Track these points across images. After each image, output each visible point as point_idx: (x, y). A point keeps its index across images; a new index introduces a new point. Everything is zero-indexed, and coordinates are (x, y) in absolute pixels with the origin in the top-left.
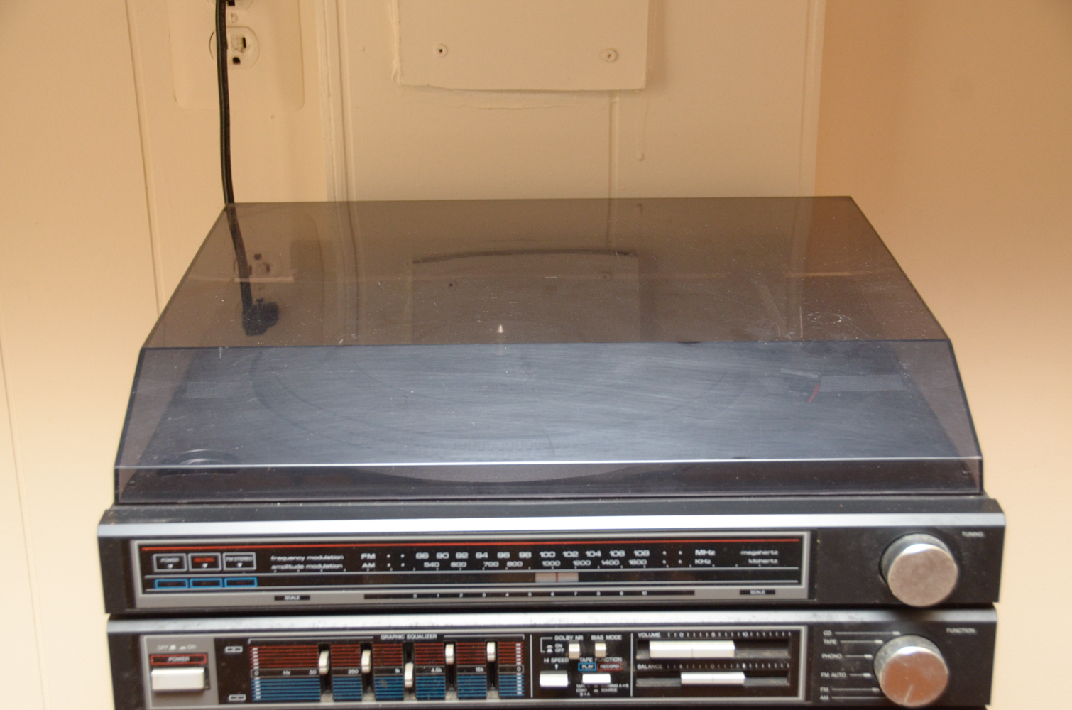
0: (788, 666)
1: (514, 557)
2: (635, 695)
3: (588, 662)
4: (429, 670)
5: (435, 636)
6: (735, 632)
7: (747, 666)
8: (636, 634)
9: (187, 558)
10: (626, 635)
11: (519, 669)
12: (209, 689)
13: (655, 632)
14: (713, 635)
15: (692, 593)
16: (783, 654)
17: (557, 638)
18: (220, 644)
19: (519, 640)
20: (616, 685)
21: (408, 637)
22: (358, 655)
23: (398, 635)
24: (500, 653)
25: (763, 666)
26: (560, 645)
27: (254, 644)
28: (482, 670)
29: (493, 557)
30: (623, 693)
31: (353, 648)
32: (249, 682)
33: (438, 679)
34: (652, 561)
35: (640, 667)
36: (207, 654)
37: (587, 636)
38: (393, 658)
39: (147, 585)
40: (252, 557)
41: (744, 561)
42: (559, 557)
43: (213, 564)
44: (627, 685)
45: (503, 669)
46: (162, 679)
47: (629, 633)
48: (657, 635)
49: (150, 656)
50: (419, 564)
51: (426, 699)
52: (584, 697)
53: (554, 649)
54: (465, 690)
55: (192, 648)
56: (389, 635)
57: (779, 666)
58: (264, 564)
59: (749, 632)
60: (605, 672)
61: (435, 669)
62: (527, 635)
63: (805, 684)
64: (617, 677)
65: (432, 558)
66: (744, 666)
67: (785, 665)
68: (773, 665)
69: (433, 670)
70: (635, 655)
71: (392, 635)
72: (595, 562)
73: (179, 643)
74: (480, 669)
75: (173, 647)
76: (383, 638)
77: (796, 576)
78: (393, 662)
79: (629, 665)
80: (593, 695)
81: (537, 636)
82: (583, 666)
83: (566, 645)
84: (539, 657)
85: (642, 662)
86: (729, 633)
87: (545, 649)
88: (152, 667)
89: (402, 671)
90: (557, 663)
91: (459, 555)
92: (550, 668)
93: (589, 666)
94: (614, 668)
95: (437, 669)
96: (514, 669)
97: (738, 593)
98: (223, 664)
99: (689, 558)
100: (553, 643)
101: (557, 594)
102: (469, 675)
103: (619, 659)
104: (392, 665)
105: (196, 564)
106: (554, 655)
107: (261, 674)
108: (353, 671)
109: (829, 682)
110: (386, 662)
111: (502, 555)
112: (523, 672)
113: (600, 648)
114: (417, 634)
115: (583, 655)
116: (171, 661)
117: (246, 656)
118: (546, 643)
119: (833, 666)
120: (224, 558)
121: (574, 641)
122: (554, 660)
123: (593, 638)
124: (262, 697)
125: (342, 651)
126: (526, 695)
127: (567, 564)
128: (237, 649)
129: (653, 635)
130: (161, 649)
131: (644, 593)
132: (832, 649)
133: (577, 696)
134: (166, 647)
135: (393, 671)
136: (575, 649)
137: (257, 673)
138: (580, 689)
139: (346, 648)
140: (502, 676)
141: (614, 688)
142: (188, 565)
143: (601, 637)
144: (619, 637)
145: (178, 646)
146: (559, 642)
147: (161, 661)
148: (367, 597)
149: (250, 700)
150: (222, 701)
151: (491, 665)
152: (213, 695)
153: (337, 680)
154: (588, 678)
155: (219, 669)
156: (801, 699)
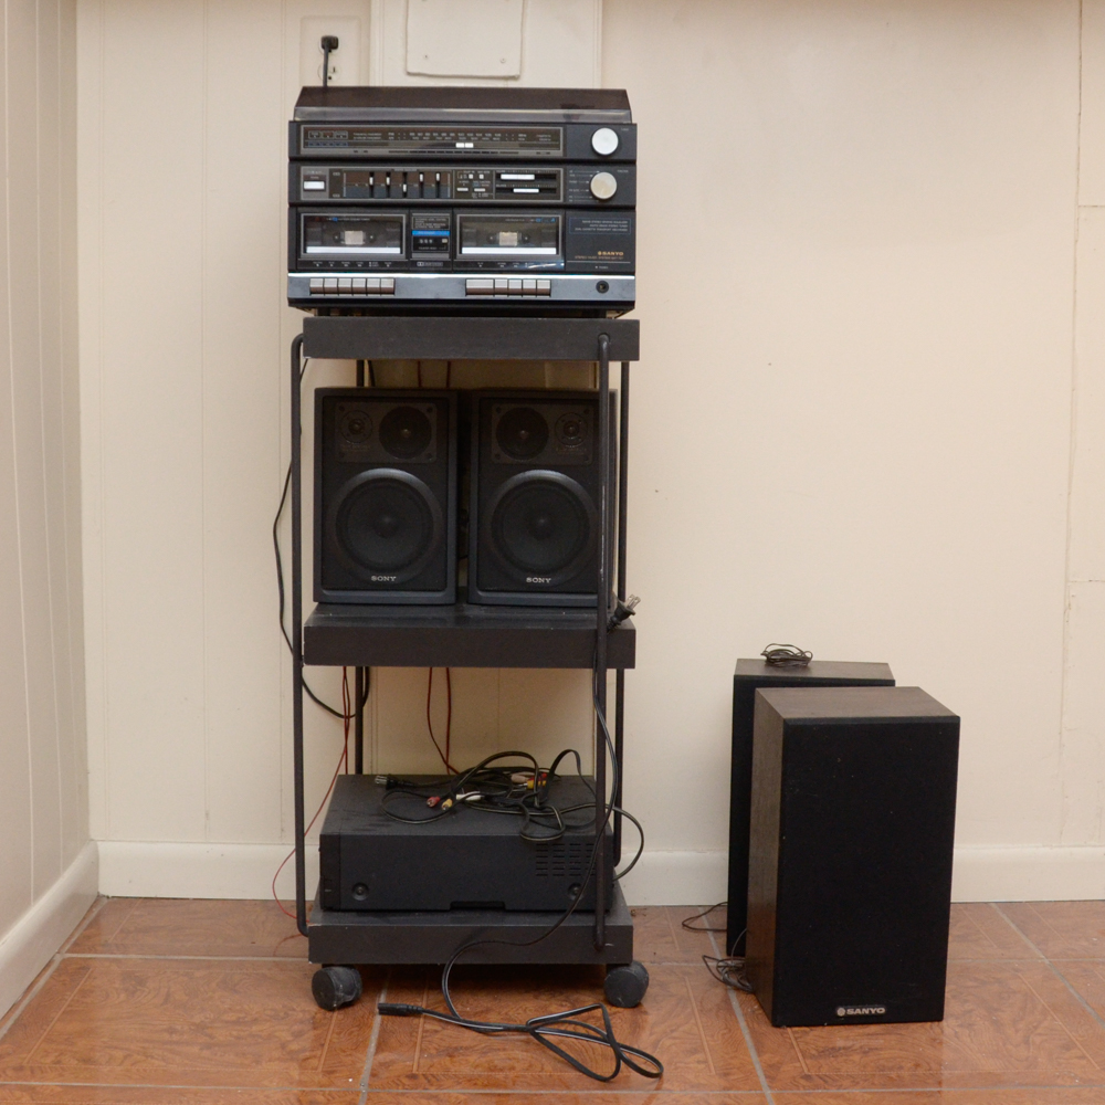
1: (448, 136)
2: (495, 198)
3: (476, 183)
4: (413, 185)
5: (416, 170)
6: (535, 171)
8: (495, 170)
9: (322, 133)
10: (491, 171)
11: (449, 185)
12: (326, 191)
14: (526, 172)
15: (517, 153)
16: (554, 182)
17: (464, 172)
18: (331, 171)
19: (449, 172)
21: (405, 170)
22: (385, 178)
24: (442, 178)
25: (547, 186)
27: (345, 171)
28: (434, 186)
29: (440, 135)
30: (490, 197)
31: (383, 174)
32: (342, 188)
33: (417, 189)
34: (502, 139)
35: (497, 185)
36: (326, 176)
37: (476, 171)
38: (399, 180)
39: (306, 145)
40: (346, 134)
41: (538, 139)
42: (466, 135)
43: (331, 136)
44: (492, 194)
45: (443, 185)
46: (309, 185)
48: (504, 171)
49: (304, 177)
50: (411, 138)
51: (411, 198)
52: (475, 198)
53: (463, 177)
54: (427, 194)
55: (320, 173)
57: (552, 187)
58: (351, 137)
59: (540, 171)
60: (483, 188)
61: (415, 185)
62: (452, 170)
63: (563, 195)
64: (488, 190)
65: (416, 135)
66: (538, 186)
67: (555, 187)
68: (550, 188)
70: (495, 180)
72: (480, 139)
75: (313, 172)
76: (395, 170)
77: (558, 147)
79: (492, 184)
80: (478, 198)
81: (456, 170)
82: (475, 185)
83: (468, 175)
84: (457, 180)
85: (498, 183)
86: (532, 171)
87: (460, 177)
88: (304, 180)
89: (402, 186)
90: (464, 183)
91: (427, 134)
92: (461, 186)
93: (477, 185)
94: (487, 186)
96: (447, 185)
97: (535, 153)
98: (332, 180)
99: (516, 139)
100: (463, 174)
101: (465, 152)
102: (429, 188)
103: (489, 182)
104: (398, 183)
105: (325, 136)
106: (463, 179)
108: (383, 185)
109: (572, 193)
110: (396, 181)
111: (444, 134)
112: (451, 186)
113: (481, 177)
114: (409, 169)
115: (475, 180)
116: (312, 179)
117: (342, 176)
118: (460, 174)
119: (573, 186)
120: (335, 134)
121: (471, 174)
123: (479, 172)
124: (346, 195)
125: (379, 176)
126: (451, 198)
127: (468, 140)
128: (338, 174)
129: (502, 171)
130: (308, 173)
131: (498, 153)
132: (572, 178)
133: (472, 197)
134: (311, 172)
135: (399, 185)
136: (471, 177)
137: (345, 185)
138: (474, 195)
139: (381, 174)
140: (442, 188)
141: (486, 195)
142: (322, 137)
143: (482, 172)
144: (489, 172)
145: (315, 172)
146: (465, 174)
147: (308, 179)
148: (390, 152)
149: (342, 197)
150: (331, 196)
151: (438, 183)
152: (327, 194)
153: (376, 189)
154: (476, 190)
155: (330, 183)
156: (561, 201)
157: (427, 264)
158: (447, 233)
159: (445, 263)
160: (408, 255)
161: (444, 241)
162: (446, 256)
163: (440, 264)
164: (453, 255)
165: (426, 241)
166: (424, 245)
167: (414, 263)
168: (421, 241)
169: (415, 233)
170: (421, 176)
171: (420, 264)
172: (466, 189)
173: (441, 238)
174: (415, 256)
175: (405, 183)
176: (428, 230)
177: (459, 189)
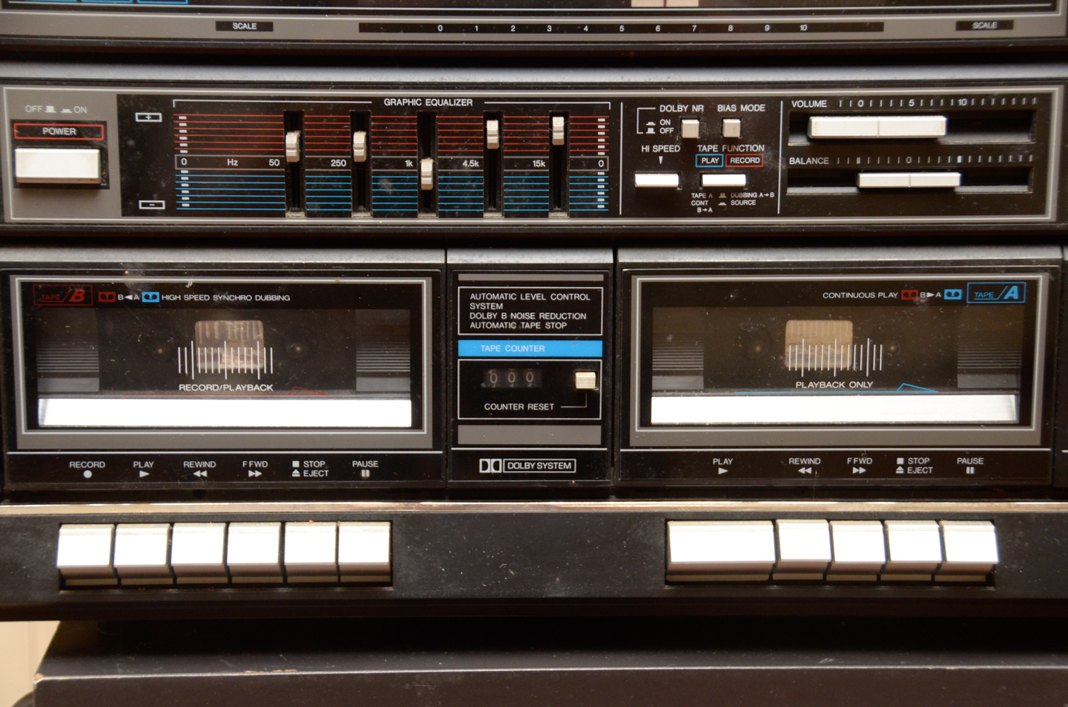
0: (1031, 158)
2: (784, 214)
3: (711, 151)
4: (459, 163)
5: (470, 102)
6: (947, 98)
7: (965, 159)
8: (789, 100)
10: (772, 102)
11: (601, 164)
12: (107, 188)
13: (818, 98)
14: (912, 103)
15: (878, 27)
16: (1023, 139)
17: (664, 108)
18: (126, 107)
19: (602, 110)
20: (754, 195)
21: (427, 103)
22: (346, 133)
23: (411, 99)
24: (573, 134)
25: (990, 159)
26: (668, 122)
27: (182, 108)
28: (543, 164)
30: (764, 208)
31: (339, 120)
32: (174, 176)
33: (473, 180)
35: (793, 161)
36: (105, 123)
37: (710, 103)
38: (402, 141)
44: (772, 195)
45: (577, 164)
47: (778, 99)
48: (822, 104)
49: (13, 122)
51: (452, 215)
52: (704, 215)
53: (657, 128)
54: (516, 200)
55: (81, 112)
56: (397, 99)
57: (1016, 158)
59: (969, 97)
60: (737, 170)
61: (469, 160)
62: (616, 101)
63: (1057, 192)
64: (758, 179)
66: (959, 159)
67: (1026, 158)
68: (1006, 158)
69: (465, 164)
70: (785, 141)
71: (401, 99)
73: (59, 101)
74: (539, 163)
75: (50, 109)
76: (389, 103)
78: (402, 147)
79: (776, 157)
80: (718, 213)
81: (631, 103)
82: (704, 160)
83: (677, 120)
84: (634, 141)
85: (797, 152)
86: (937, 98)
87: (644, 128)
88: (16, 144)
89: (417, 166)
90: (662, 153)
92: (651, 165)
93: (713, 160)
94: (753, 164)
95: (471, 162)
96: (594, 164)
97: (954, 26)
98: (131, 143)
100: (656, 116)
101: (666, 28)
102: (523, 174)
103: (760, 148)
104: (399, 154)
106: (658, 139)
107: (192, 162)
108: (338, 163)
110: (391, 147)
112: (608, 170)
113: (732, 128)
114: (440, 98)
115: (705, 139)
116: (48, 135)
117: (168, 129)
118: (646, 117)
121: (690, 115)
122: (657, 148)
123: (721, 108)
124: (192, 206)
125: (321, 126)
126: (611, 212)
128: (153, 117)
129: (815, 104)
130: (32, 110)
131: (802, 27)
133: (692, 213)
134: (39, 108)
135: (401, 164)
136: (691, 128)
137: (184, 162)
138: (698, 199)
139: (329, 120)
140: (574, 173)
141: (749, 199)
143: (733, 108)
144: (761, 108)
145: (58, 109)
146: (666, 115)
147: (31, 135)
148: (364, 28)
149: (172, 210)
150: (129, 207)
151: (557, 155)
152: (113, 195)
153: (312, 181)
154: (709, 180)
155: (124, 151)
156: (1049, 216)
157: (516, 466)
158: (593, 349)
159: (588, 462)
160: (444, 432)
161: (585, 380)
162: (588, 436)
163: (566, 466)
164: (616, 430)
165: (512, 379)
166: (504, 395)
167: (470, 460)
168: (493, 380)
169: (469, 349)
170: (493, 126)
171: (490, 466)
172: (670, 180)
173: (569, 367)
174: (470, 435)
175: (426, 156)
176: (520, 334)
177: (643, 180)
